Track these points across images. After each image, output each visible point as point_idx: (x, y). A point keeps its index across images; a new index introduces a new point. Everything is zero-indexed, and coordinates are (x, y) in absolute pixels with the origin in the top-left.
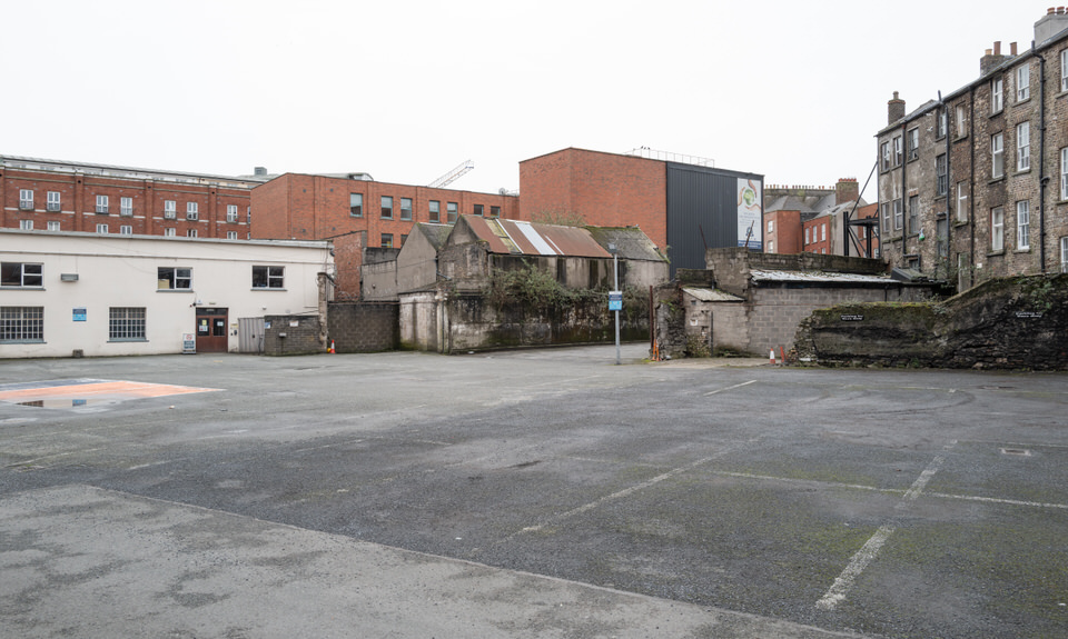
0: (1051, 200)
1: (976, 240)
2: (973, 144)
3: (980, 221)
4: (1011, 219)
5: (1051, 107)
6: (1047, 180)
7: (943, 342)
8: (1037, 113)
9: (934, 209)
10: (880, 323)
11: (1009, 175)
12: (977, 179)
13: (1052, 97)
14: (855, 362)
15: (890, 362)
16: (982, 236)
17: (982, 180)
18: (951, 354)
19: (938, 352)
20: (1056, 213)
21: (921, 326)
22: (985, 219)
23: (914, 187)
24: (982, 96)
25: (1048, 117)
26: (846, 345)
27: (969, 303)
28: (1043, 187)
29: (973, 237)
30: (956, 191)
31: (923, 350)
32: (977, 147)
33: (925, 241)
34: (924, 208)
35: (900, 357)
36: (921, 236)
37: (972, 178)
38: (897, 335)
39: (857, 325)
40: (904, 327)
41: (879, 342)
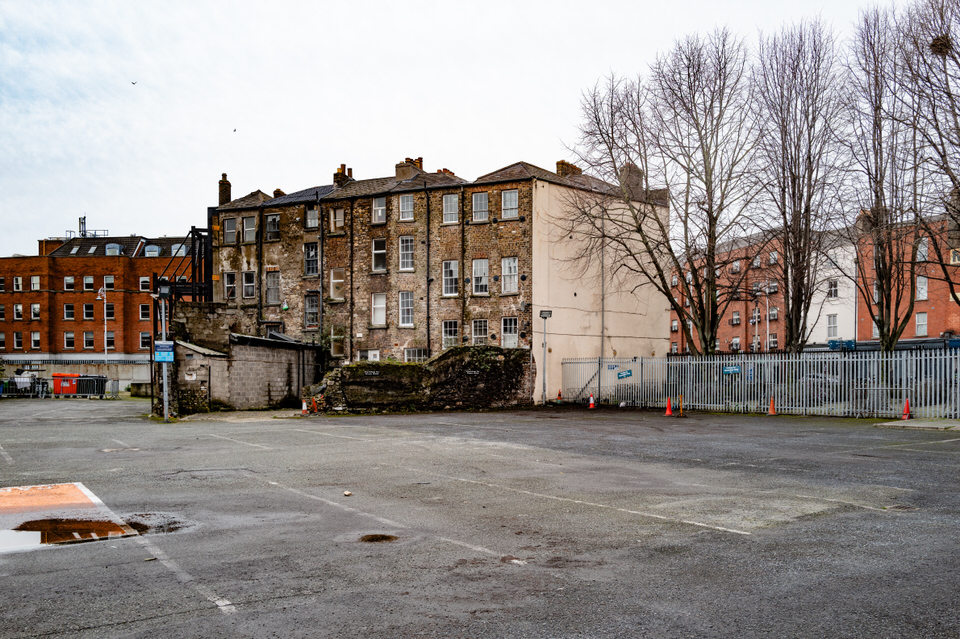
0: (434, 294)
1: (355, 315)
2: (352, 242)
3: (360, 301)
4: (394, 304)
5: (435, 231)
6: (432, 280)
7: (428, 392)
8: (423, 233)
9: (301, 286)
10: (390, 377)
11: (392, 271)
12: (355, 269)
13: (435, 225)
14: (374, 409)
15: (397, 408)
16: (362, 313)
17: (361, 270)
18: (431, 399)
19: (425, 399)
20: (439, 304)
21: (415, 380)
22: (365, 301)
23: (273, 264)
24: (363, 208)
25: (432, 237)
26: (367, 395)
27: (442, 363)
28: (429, 285)
29: (352, 313)
30: (329, 275)
31: (417, 397)
32: (356, 244)
33: (290, 311)
34: (287, 284)
35: (403, 403)
36: (285, 307)
37: (351, 267)
38: (400, 386)
39: (375, 379)
40: (405, 380)
41: (390, 393)
